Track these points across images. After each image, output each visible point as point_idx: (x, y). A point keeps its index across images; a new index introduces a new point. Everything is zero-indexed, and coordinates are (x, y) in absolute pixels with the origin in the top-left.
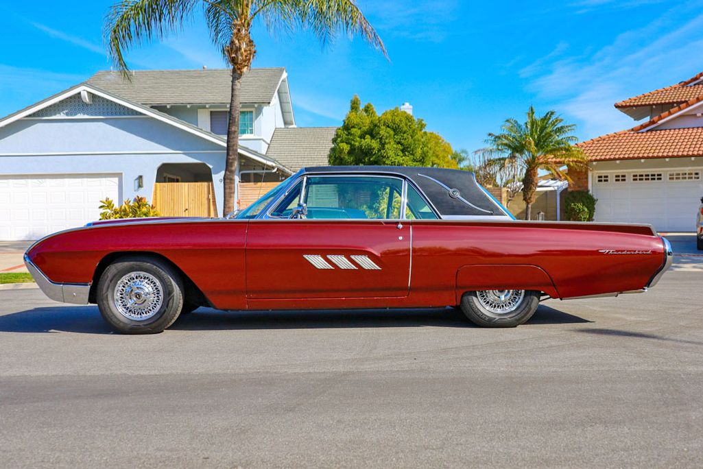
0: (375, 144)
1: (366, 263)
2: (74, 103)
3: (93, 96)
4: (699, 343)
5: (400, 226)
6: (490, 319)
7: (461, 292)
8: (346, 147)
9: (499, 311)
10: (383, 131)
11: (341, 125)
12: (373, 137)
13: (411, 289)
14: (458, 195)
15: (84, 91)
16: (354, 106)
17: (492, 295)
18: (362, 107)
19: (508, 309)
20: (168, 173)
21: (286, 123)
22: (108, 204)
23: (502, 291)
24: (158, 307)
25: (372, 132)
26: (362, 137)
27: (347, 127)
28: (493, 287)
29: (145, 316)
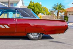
1: (7, 27)
4: (72, 45)
5: (14, 19)
6: (33, 39)
7: (27, 33)
9: (35, 37)
10: (35, 6)
11: (29, 5)
12: (33, 7)
13: (17, 32)
14: (27, 13)
16: (31, 2)
17: (33, 34)
18: (32, 2)
19: (36, 37)
21: (23, 5)
23: (35, 33)
28: (33, 32)
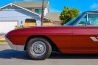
0: (70, 15)
2: (9, 7)
3: (13, 5)
8: (63, 16)
10: (71, 12)
15: (11, 4)
20: (27, 21)
21: (48, 12)
22: (16, 26)
24: (45, 52)
25: (69, 12)
26: (67, 13)
27: (64, 12)
29: (40, 55)
